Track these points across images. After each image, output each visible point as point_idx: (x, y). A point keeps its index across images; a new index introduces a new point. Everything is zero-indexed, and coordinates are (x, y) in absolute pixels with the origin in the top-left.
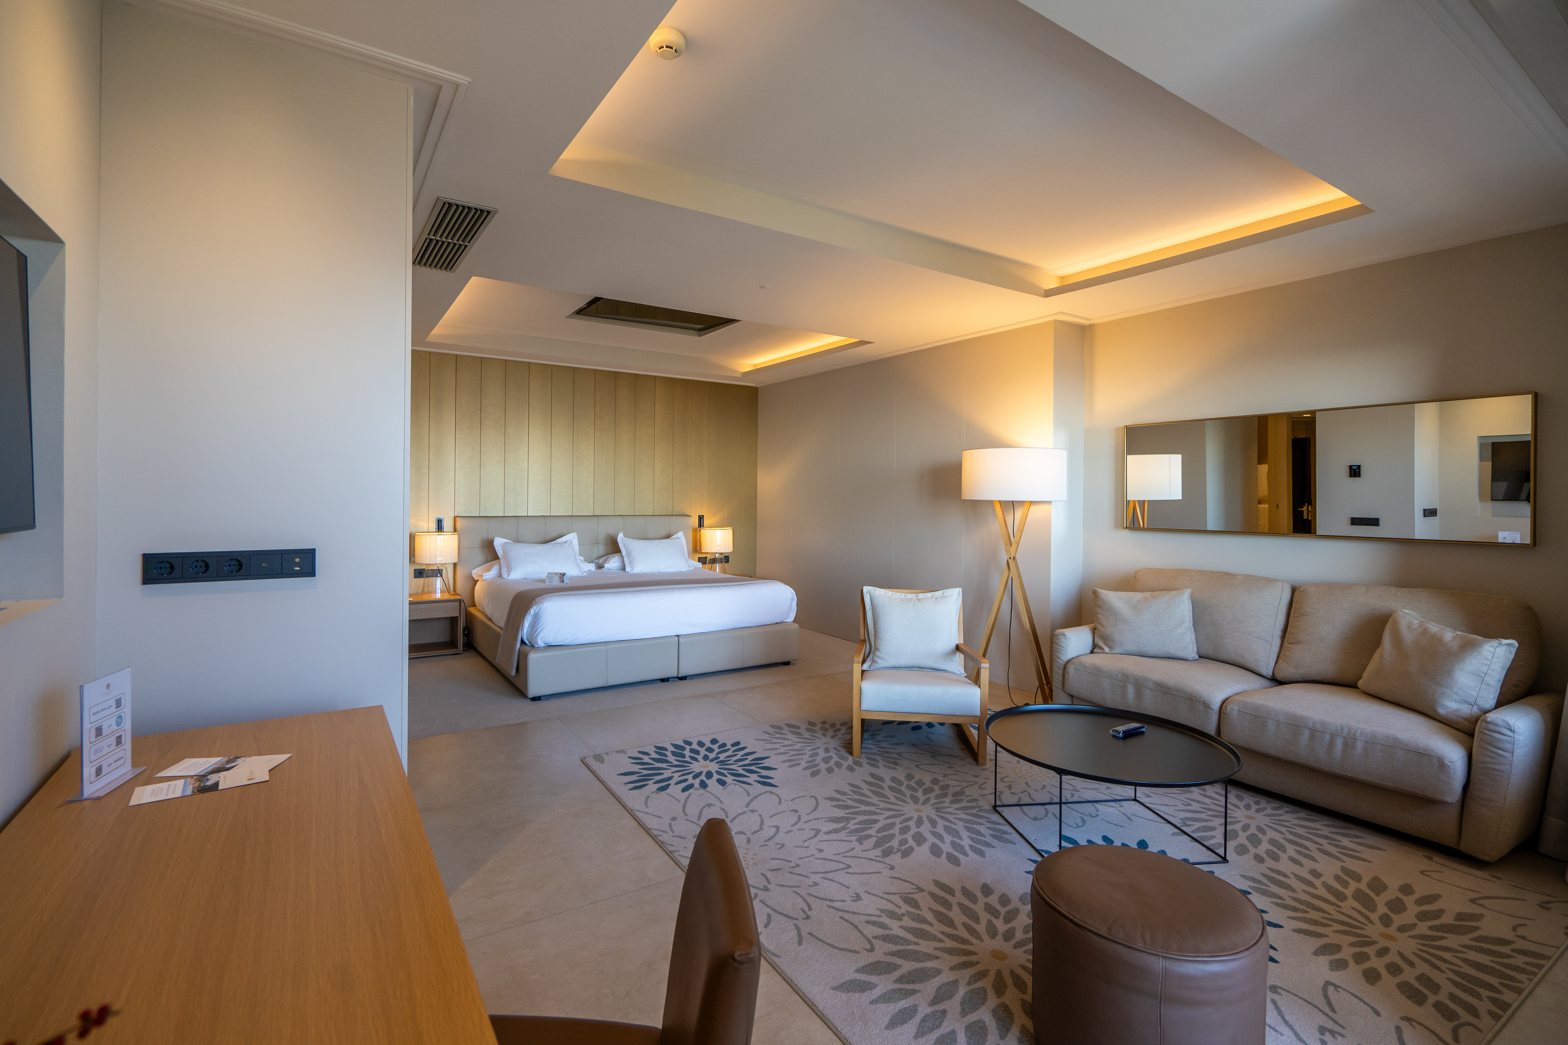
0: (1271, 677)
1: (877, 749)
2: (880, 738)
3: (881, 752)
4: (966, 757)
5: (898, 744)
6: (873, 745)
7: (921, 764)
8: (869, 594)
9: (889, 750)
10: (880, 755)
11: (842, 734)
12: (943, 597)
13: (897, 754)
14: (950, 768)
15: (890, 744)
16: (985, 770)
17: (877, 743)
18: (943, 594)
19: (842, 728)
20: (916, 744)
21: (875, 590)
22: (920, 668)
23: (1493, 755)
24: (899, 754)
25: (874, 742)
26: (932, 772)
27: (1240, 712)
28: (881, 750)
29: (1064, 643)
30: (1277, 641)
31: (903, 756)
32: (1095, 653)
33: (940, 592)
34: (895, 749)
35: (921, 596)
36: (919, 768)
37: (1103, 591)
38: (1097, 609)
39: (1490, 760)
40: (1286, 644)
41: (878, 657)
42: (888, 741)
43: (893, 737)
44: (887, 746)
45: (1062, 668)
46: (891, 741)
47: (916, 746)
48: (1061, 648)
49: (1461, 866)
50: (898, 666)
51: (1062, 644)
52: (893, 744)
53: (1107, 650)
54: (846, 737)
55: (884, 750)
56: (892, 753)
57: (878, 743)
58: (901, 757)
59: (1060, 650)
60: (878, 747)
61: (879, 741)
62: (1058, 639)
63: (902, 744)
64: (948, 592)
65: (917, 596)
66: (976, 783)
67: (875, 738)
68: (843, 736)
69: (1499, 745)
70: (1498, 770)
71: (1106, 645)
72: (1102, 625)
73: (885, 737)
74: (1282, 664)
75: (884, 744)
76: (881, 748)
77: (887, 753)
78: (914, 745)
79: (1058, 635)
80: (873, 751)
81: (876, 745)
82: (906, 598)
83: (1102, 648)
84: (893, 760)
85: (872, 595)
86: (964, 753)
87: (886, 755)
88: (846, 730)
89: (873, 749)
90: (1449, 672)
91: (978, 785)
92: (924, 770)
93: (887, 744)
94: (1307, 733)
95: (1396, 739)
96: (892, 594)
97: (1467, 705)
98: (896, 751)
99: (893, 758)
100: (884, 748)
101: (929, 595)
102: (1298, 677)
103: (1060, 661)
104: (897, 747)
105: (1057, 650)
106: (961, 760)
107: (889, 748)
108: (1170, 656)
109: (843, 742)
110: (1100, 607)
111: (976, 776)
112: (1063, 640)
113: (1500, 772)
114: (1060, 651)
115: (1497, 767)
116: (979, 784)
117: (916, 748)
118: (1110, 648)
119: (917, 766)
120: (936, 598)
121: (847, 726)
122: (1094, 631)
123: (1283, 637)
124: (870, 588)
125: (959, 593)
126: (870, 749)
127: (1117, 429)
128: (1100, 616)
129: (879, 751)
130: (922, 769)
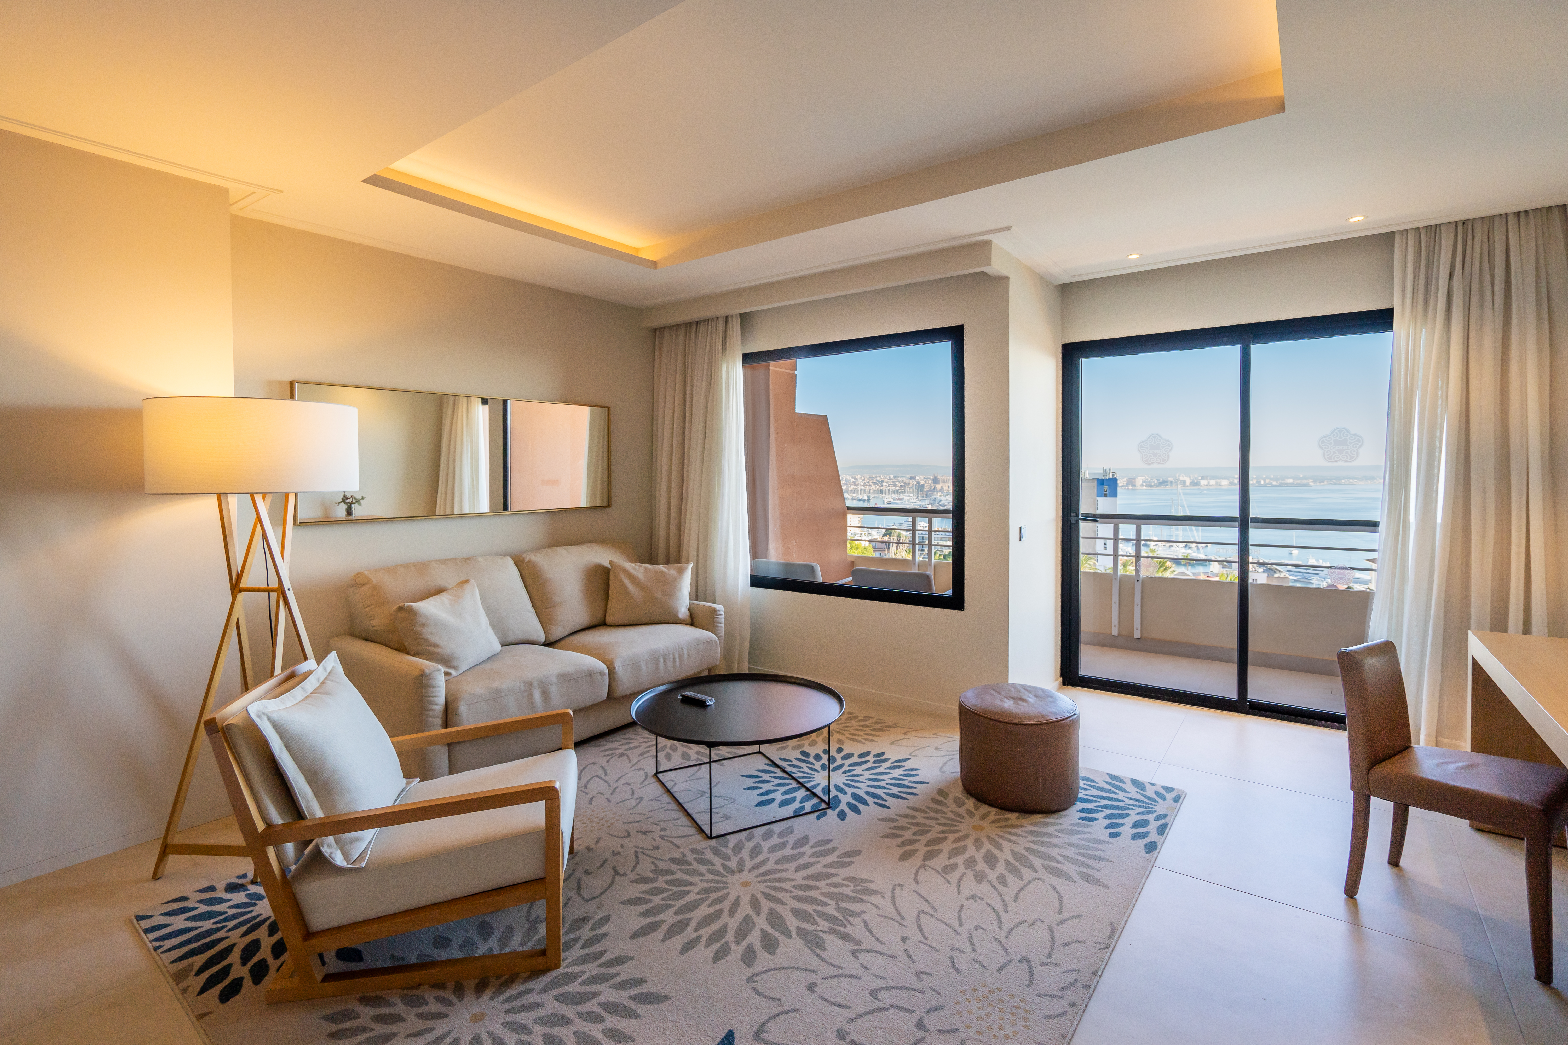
0: (544, 642)
18: (325, 669)
21: (265, 707)
27: (624, 667)
29: (441, 681)
30: (533, 611)
35: (307, 686)
37: (413, 604)
40: (542, 610)
48: (435, 689)
51: (438, 683)
59: (437, 692)
64: (328, 661)
65: (303, 689)
71: (450, 667)
72: (435, 646)
101: (313, 679)
118: (456, 668)
123: (533, 606)
128: (425, 638)
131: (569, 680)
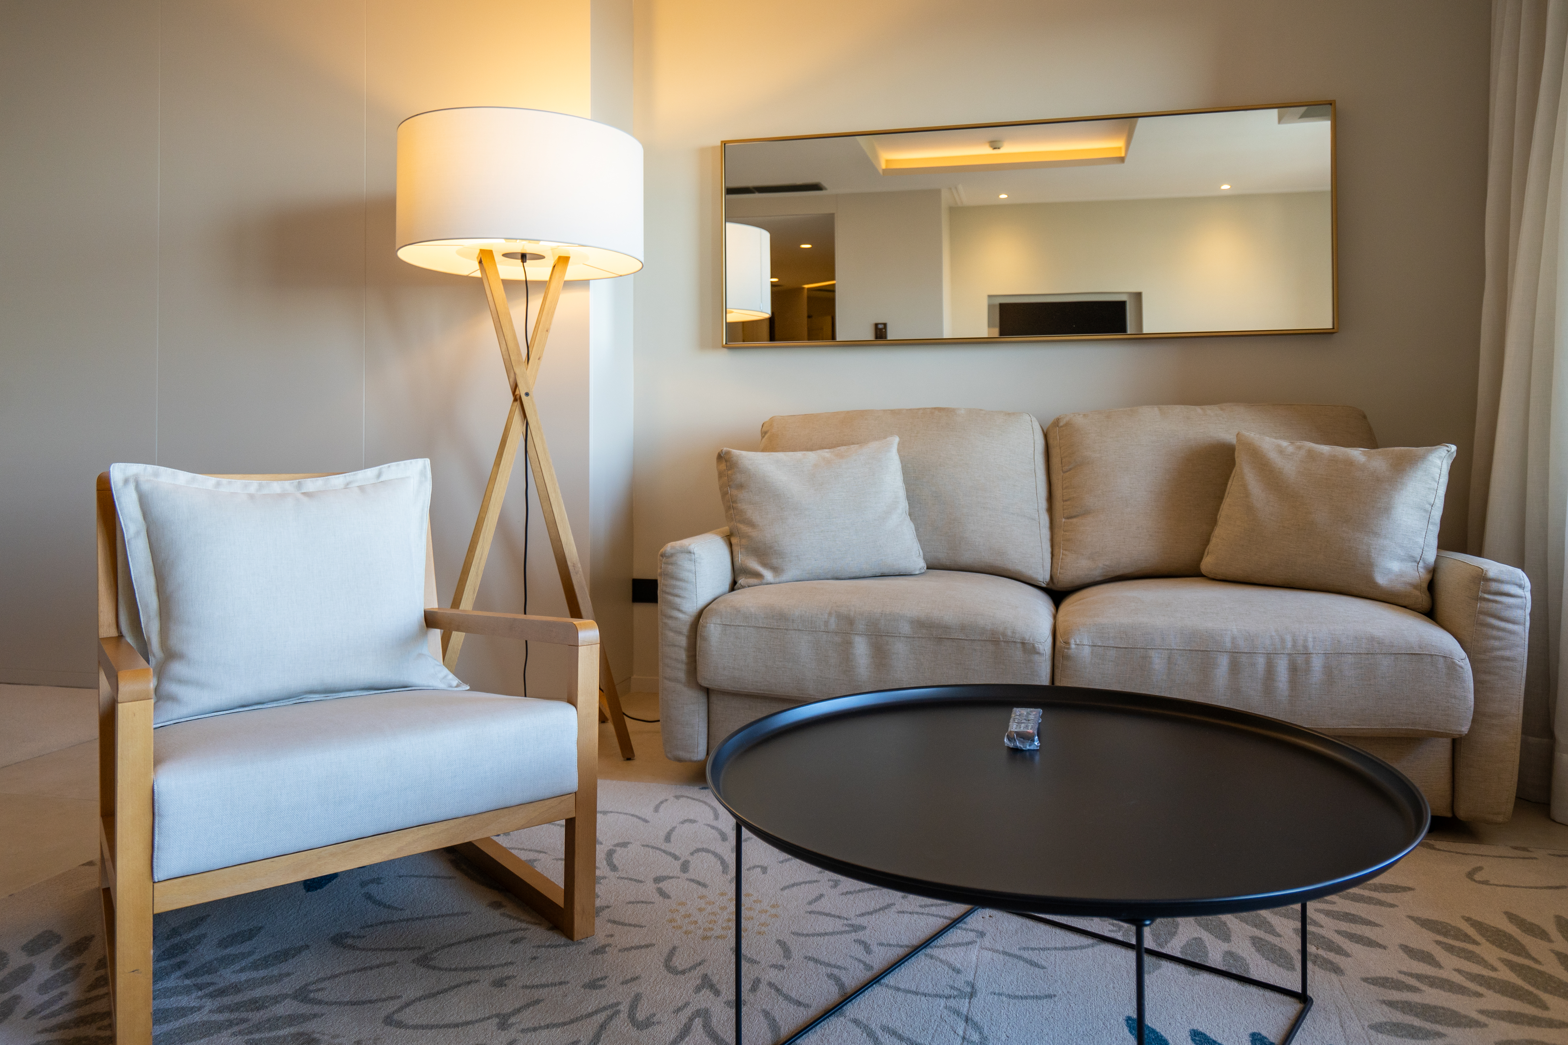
0: (1048, 584)
1: (209, 1004)
2: (206, 952)
3: (230, 1009)
4: (524, 925)
5: (284, 955)
6: (187, 990)
7: (401, 1009)
8: (131, 487)
9: (258, 993)
10: (231, 1023)
11: (44, 988)
12: (380, 483)
13: (295, 996)
14: (499, 983)
15: (255, 966)
16: (600, 950)
17: (200, 980)
18: (379, 475)
19: (35, 960)
20: (347, 935)
21: (156, 475)
22: (329, 691)
23: (1500, 634)
24: (302, 995)
25: (187, 976)
26: (457, 1025)
27: (1096, 648)
28: (227, 1000)
29: (690, 571)
30: (1045, 519)
31: (319, 996)
32: (743, 587)
33: (370, 473)
34: (280, 977)
35: (313, 484)
36: (400, 1025)
37: (744, 453)
38: (734, 492)
39: (1496, 643)
40: (1061, 520)
41: (181, 681)
42: (243, 956)
43: (250, 935)
44: (243, 977)
45: (685, 629)
46: (251, 953)
47: (350, 941)
48: (678, 583)
49: (1457, 844)
50: (257, 698)
51: (684, 575)
52: (266, 962)
53: (768, 575)
54: (62, 995)
55: (238, 998)
56: (276, 1000)
57: (207, 979)
58: (320, 1002)
59: (681, 588)
60: (211, 996)
61: (208, 969)
62: (672, 564)
63: (299, 950)
64: (393, 470)
65: (299, 486)
66: (613, 1010)
67: (185, 963)
68: (46, 997)
69: (1508, 614)
70: (1508, 659)
71: (765, 565)
72: (751, 524)
73: (223, 943)
74: (1065, 555)
75: (229, 976)
76: (222, 992)
77: (256, 1005)
78: (339, 940)
79: (672, 555)
80: (196, 1017)
81: (199, 987)
82: (265, 491)
83: (758, 575)
84: (293, 1030)
85: (145, 487)
86: (510, 917)
87: (256, 1017)
88: (54, 966)
89: (193, 1010)
90: (1387, 510)
91: (624, 1015)
92: (423, 1027)
93: (242, 970)
94: (1224, 662)
95: (1372, 639)
96: (218, 484)
97: (1410, 564)
98: (288, 986)
99: (292, 1020)
100: (236, 988)
101: (338, 481)
102: (1097, 574)
103: (681, 616)
104: (285, 967)
105: (671, 591)
106: (514, 942)
107: (253, 984)
108: (886, 570)
109: (54, 1021)
110: (741, 487)
111: (594, 985)
112: (687, 565)
113: (1512, 660)
114: (676, 591)
115: (1507, 653)
116: (624, 1008)
117: (353, 947)
118: (775, 570)
119: (389, 1021)
120: (362, 488)
121: (57, 949)
122: (729, 539)
123: (1050, 509)
124: (134, 469)
125: (423, 473)
126: (183, 1012)
127: (703, 151)
128: (742, 506)
129: (220, 1010)
130: (416, 1027)
131: (940, 639)
